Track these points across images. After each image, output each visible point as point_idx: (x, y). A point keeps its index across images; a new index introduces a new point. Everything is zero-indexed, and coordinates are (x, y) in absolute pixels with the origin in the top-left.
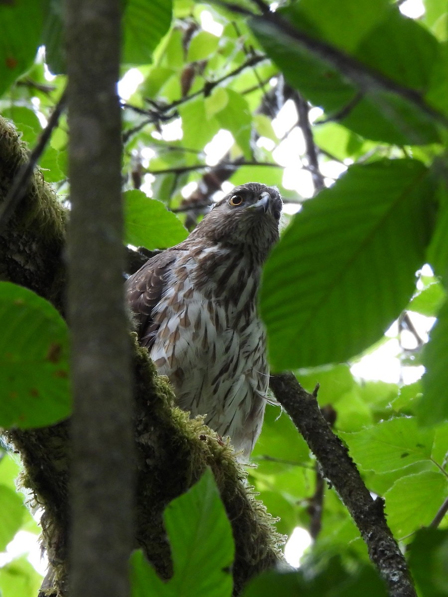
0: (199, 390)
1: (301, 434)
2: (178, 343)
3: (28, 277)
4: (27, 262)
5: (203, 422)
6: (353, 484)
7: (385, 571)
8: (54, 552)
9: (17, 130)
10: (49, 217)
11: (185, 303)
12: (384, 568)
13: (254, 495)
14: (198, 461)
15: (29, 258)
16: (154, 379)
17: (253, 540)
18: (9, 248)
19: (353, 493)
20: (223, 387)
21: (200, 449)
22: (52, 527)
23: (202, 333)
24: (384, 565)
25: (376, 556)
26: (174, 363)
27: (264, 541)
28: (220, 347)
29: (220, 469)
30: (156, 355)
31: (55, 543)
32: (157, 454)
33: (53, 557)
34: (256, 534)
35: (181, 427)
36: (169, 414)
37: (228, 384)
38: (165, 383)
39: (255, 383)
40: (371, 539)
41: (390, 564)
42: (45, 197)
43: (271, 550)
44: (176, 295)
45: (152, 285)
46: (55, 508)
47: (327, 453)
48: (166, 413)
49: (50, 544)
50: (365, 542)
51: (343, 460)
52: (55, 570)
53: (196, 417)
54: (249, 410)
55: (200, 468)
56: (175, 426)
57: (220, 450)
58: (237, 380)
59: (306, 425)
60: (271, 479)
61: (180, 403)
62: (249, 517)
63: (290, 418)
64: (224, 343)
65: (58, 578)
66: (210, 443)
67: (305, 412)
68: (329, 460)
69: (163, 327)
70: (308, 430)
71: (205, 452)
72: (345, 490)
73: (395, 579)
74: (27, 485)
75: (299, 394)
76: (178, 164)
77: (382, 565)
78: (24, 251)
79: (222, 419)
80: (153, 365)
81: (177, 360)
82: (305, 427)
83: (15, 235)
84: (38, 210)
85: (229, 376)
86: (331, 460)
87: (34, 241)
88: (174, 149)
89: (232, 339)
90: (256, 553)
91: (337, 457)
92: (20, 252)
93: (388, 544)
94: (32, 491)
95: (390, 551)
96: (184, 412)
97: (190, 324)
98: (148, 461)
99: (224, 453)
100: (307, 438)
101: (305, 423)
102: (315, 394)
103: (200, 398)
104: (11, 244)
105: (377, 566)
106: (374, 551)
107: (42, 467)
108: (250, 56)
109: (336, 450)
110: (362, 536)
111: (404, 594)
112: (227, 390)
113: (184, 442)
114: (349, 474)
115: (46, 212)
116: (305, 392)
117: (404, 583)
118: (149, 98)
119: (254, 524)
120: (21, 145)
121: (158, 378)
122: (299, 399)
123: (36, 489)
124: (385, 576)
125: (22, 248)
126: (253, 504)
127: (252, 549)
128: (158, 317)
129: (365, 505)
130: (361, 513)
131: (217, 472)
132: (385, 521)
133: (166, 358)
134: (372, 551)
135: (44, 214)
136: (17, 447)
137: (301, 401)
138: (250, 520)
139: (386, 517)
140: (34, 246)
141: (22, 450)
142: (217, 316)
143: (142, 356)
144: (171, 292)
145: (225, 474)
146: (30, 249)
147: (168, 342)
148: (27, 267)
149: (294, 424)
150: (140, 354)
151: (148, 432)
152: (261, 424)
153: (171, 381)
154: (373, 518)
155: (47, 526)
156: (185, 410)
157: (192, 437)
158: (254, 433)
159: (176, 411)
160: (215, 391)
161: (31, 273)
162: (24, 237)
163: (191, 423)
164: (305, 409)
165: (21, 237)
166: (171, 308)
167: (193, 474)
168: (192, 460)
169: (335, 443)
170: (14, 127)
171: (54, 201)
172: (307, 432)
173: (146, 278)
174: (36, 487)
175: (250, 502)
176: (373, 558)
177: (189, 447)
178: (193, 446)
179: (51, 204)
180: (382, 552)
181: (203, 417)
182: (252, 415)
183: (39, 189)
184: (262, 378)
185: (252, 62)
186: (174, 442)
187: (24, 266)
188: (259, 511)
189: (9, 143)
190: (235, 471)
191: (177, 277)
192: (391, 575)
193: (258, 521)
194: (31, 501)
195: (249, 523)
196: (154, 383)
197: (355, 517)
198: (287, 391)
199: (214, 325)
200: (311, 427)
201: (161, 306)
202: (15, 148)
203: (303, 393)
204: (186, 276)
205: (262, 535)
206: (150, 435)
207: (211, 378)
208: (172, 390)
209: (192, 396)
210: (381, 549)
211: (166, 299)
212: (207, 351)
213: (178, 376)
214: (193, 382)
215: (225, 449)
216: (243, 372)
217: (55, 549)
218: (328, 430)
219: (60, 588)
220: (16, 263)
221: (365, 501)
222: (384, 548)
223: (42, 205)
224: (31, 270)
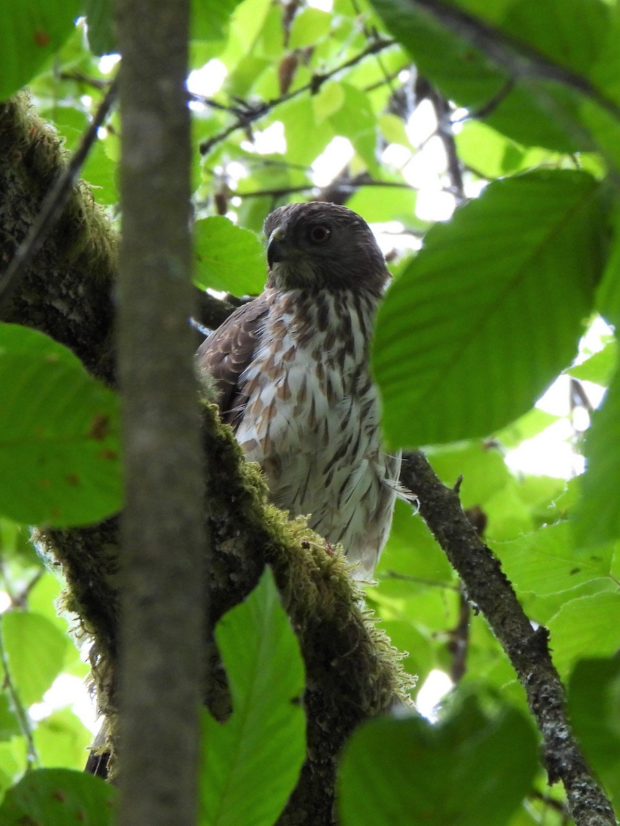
0: (304, 482)
1: (437, 542)
2: (273, 420)
3: (73, 330)
4: (71, 310)
5: (305, 525)
6: (507, 609)
7: (549, 725)
8: (107, 697)
9: (59, 135)
10: (101, 251)
11: (284, 367)
12: (548, 721)
13: (374, 622)
14: (299, 576)
15: (74, 304)
16: (241, 467)
17: (371, 682)
18: (47, 292)
19: (507, 621)
20: (338, 476)
21: (301, 561)
22: (104, 663)
23: (307, 406)
24: (548, 717)
25: (537, 705)
26: (269, 446)
27: (386, 684)
28: (335, 424)
29: (328, 588)
30: (243, 436)
31: (108, 685)
32: (244, 567)
33: (106, 703)
34: (376, 674)
35: (277, 530)
36: (260, 514)
37: (344, 473)
38: (256, 472)
39: (382, 469)
40: (531, 682)
41: (556, 716)
42: (95, 224)
43: (396, 695)
44: (272, 357)
45: (240, 344)
46: (108, 638)
47: (472, 568)
48: (256, 512)
49: (101, 687)
50: (523, 686)
51: (494, 576)
52: (109, 721)
53: (297, 518)
54: (374, 507)
55: (301, 586)
56: (269, 531)
57: (329, 561)
58: (358, 467)
59: (444, 530)
60: (399, 604)
62: (367, 651)
63: (424, 521)
64: (340, 418)
65: (112, 732)
66: (315, 552)
67: (443, 513)
68: (475, 577)
69: (254, 400)
70: (447, 537)
71: (308, 564)
72: (496, 617)
73: (563, 735)
74: (71, 607)
75: (436, 489)
76: (274, 183)
77: (545, 716)
78: (68, 295)
79: (336, 520)
80: (239, 449)
81: (273, 444)
82: (443, 533)
83: (56, 274)
84: (86, 241)
85: (347, 461)
86: (478, 576)
87: (81, 282)
89: (350, 412)
90: (375, 699)
91: (486, 573)
92: (63, 297)
93: (553, 688)
94: (78, 616)
95: (556, 698)
96: (280, 511)
97: (290, 395)
98: (233, 577)
99: (334, 566)
100: (446, 548)
101: (443, 527)
102: (457, 489)
103: (305, 491)
104: (50, 286)
105: (538, 719)
106: (534, 698)
107: (91, 584)
109: (485, 563)
110: (519, 678)
111: (574, 756)
112: (344, 480)
113: (280, 552)
114: (502, 596)
115: (97, 243)
116: (444, 487)
117: (574, 741)
119: (373, 660)
120: (64, 155)
121: (246, 465)
122: (435, 496)
123: (83, 613)
124: (548, 732)
125: (64, 291)
126: (373, 634)
127: (371, 693)
128: (247, 387)
129: (523, 636)
130: (518, 647)
131: (325, 591)
132: (550, 658)
133: (258, 441)
134: (532, 698)
135: (94, 247)
136: (57, 557)
137: (438, 498)
138: (369, 655)
139: (551, 653)
140: (81, 290)
141: (64, 561)
142: (329, 383)
143: (224, 436)
144: (264, 352)
145: (335, 594)
146: (76, 293)
147: (260, 419)
148: (71, 317)
149: (429, 529)
150: (222, 433)
151: (232, 537)
153: (263, 470)
154: (534, 654)
155: (98, 662)
156: (282, 508)
157: (291, 544)
158: (379, 539)
159: (270, 510)
160: (328, 482)
161: (77, 325)
162: (67, 277)
163: (289, 526)
164: (443, 508)
165: (64, 277)
166: (265, 374)
167: (292, 594)
168: (291, 575)
169: (484, 554)
170: (55, 130)
171: (107, 228)
172: (446, 540)
173: (231, 335)
174: (83, 611)
175: (368, 631)
176: (533, 708)
177: (287, 558)
178: (293, 557)
179: (103, 232)
180: (546, 699)
182: (375, 518)
183: (87, 213)
184: (391, 464)
186: (268, 551)
187: (67, 315)
188: (381, 644)
189: (48, 152)
190: (349, 590)
191: (273, 333)
192: (557, 730)
193: (379, 657)
194: (76, 628)
195: (367, 660)
196: (240, 472)
197: (509, 652)
198: (419, 484)
199: (324, 394)
200: (452, 533)
201: (252, 372)
202: (55, 158)
203: (441, 487)
204: (285, 332)
205: (384, 676)
206: (235, 541)
207: (321, 466)
208: (265, 482)
209: (295, 489)
210: (544, 695)
211: (258, 362)
212: (316, 429)
214: (295, 474)
215: (335, 561)
216: (366, 457)
217: (107, 693)
218: (474, 538)
219: (114, 745)
220: (57, 311)
221: (523, 631)
222: (548, 694)
223: (91, 235)
224: (77, 322)
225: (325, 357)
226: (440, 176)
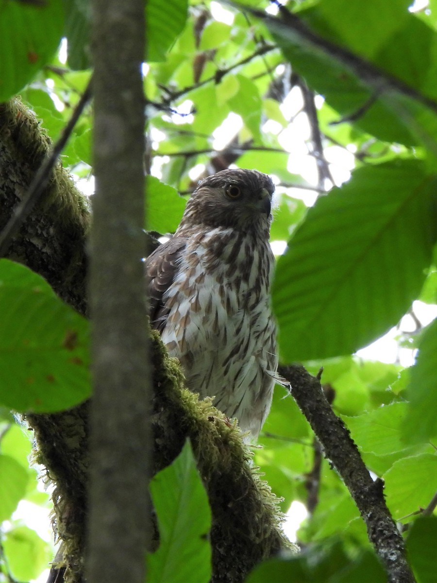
0: (209, 372)
1: (304, 415)
2: (188, 327)
3: (45, 260)
4: (44, 245)
5: (211, 404)
6: (354, 465)
7: (383, 551)
8: (65, 527)
9: (37, 117)
10: (67, 203)
11: (196, 288)
12: (382, 548)
13: (260, 475)
14: (206, 441)
15: (46, 241)
16: (165, 361)
17: (257, 519)
18: (27, 232)
19: (354, 474)
20: (233, 368)
21: (208, 430)
22: (63, 503)
23: (212, 317)
24: (382, 545)
25: (375, 536)
26: (185, 347)
27: (268, 521)
28: (231, 330)
29: (227, 450)
30: (167, 338)
31: (66, 518)
32: (166, 434)
33: (64, 531)
34: (261, 513)
35: (190, 408)
36: (178, 396)
37: (238, 365)
38: (176, 365)
39: (264, 363)
40: (371, 518)
41: (388, 543)
42: (63, 183)
43: (275, 529)
44: (188, 280)
45: (163, 270)
46: (67, 484)
47: (329, 435)
48: (175, 394)
49: (61, 519)
50: (365, 521)
51: (345, 441)
52: (65, 544)
53: (205, 399)
54: (258, 390)
55: (207, 448)
56: (185, 408)
57: (227, 431)
58: (248, 361)
59: (309, 407)
60: (270, 454)
61: (189, 385)
62: (254, 497)
63: (295, 400)
64: (235, 325)
65: (68, 552)
66: (218, 424)
67: (309, 394)
68: (331, 441)
69: (174, 311)
70: (311, 412)
71: (212, 433)
72: (346, 471)
73: (393, 558)
74: (40, 461)
75: (303, 377)
76: (187, 147)
77: (380, 544)
78: (42, 234)
79: (231, 400)
80: (164, 348)
81: (188, 344)
82: (308, 408)
83: (33, 219)
84: (56, 196)
85: (240, 357)
86: (333, 441)
87: (51, 225)
88: (184, 133)
89: (242, 322)
90: (260, 531)
91: (339, 439)
92: (38, 236)
93: (387, 524)
94: (45, 468)
95: (389, 530)
96: (193, 393)
97: (200, 308)
98: (157, 440)
99: (231, 434)
100: (310, 420)
101: (308, 405)
102: (319, 377)
103: (209, 378)
104: (29, 228)
105: (375, 546)
106: (373, 530)
107: (55, 445)
108: (260, 45)
109: (338, 431)
110: (362, 515)
111: (401, 573)
112: (237, 371)
113: (192, 423)
114: (351, 456)
115: (64, 196)
116: (309, 375)
117: (402, 562)
118: (162, 84)
119: (259, 504)
120: (41, 132)
121: (169, 360)
122: (303, 382)
123: (48, 465)
124: (383, 555)
125: (39, 232)
126: (258, 484)
127: (256, 528)
128: (169, 302)
129: (365, 485)
130: (361, 493)
131: (224, 452)
132: (384, 501)
133: (177, 342)
134: (371, 530)
135: (61, 199)
136: (31, 424)
137: (305, 383)
138: (255, 499)
139: (385, 498)
140: (52, 231)
141: (36, 427)
142: (228, 300)
143: (153, 338)
144: (182, 277)
145: (232, 455)
146: (48, 233)
147: (178, 326)
148: (44, 250)
149: (298, 406)
151: (158, 412)
152: (269, 404)
153: (181, 363)
154: (373, 499)
155: (58, 501)
156: (194, 392)
157: (200, 418)
158: (263, 413)
159: (186, 393)
160: (226, 373)
161: (48, 256)
162: (42, 221)
163: (199, 405)
164: (309, 391)
165: (39, 221)
166: (182, 293)
167: (201, 454)
168: (200, 441)
169: (338, 425)
170: (35, 114)
171: (72, 186)
172: (310, 414)
173: (157, 264)
174: (48, 463)
175: (255, 482)
176: (372, 538)
177: (197, 427)
178: (202, 427)
179: (69, 189)
180: (381, 531)
181: (212, 399)
182: (260, 397)
183: (57, 175)
184: (271, 359)
185: (262, 52)
186: (184, 423)
187: (41, 249)
188: (264, 491)
189: (30, 130)
190: (242, 452)
191: (189, 262)
192: (389, 554)
193: (263, 501)
194: (43, 476)
195: (254, 503)
196: (165, 365)
197: (355, 497)
198: (291, 373)
199: (224, 308)
200: (315, 409)
201: (172, 291)
202: (35, 135)
203: (307, 375)
204: (198, 262)
205: (267, 515)
206: (160, 415)
207: (221, 360)
208: (182, 372)
209: (202, 377)
210: (380, 529)
211: (177, 284)
212: (218, 334)
213: (188, 359)
214: (203, 365)
215: (232, 431)
216: (253, 353)
217: (65, 524)
218: (330, 413)
219: (69, 562)
220: (34, 246)
221: (365, 481)
222: (383, 527)
223: (60, 191)
224: (49, 254)
225: (225, 281)
226: (306, 142)
